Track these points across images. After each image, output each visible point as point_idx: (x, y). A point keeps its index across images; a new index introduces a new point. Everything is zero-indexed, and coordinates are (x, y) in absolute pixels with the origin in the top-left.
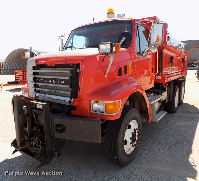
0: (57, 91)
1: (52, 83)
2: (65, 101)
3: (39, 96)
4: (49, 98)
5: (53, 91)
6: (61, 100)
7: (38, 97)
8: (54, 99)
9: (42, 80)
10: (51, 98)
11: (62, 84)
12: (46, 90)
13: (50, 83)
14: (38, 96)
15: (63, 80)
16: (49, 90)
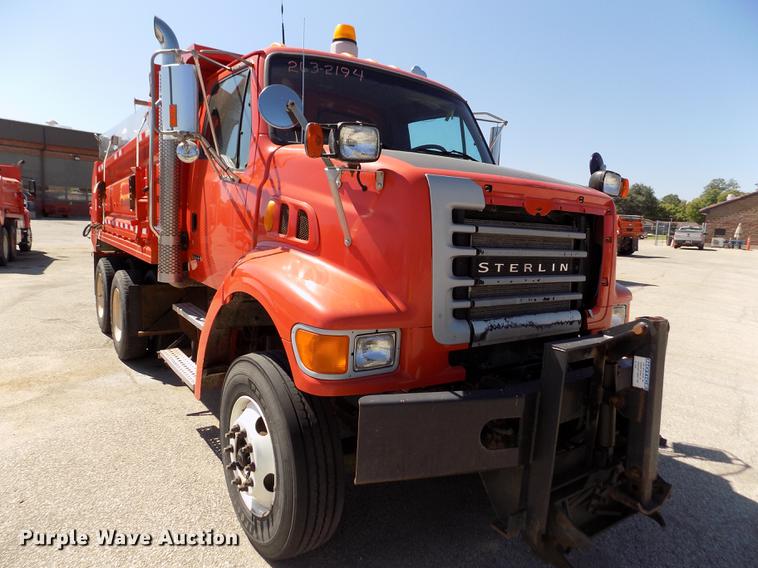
0: (551, 298)
1: (535, 273)
2: (571, 323)
3: (487, 330)
4: (526, 326)
5: (540, 299)
6: (562, 323)
7: (483, 336)
8: (541, 326)
9: (499, 265)
10: (532, 325)
11: (564, 273)
12: (517, 301)
13: (528, 274)
14: (483, 331)
15: (564, 260)
16: (525, 300)
